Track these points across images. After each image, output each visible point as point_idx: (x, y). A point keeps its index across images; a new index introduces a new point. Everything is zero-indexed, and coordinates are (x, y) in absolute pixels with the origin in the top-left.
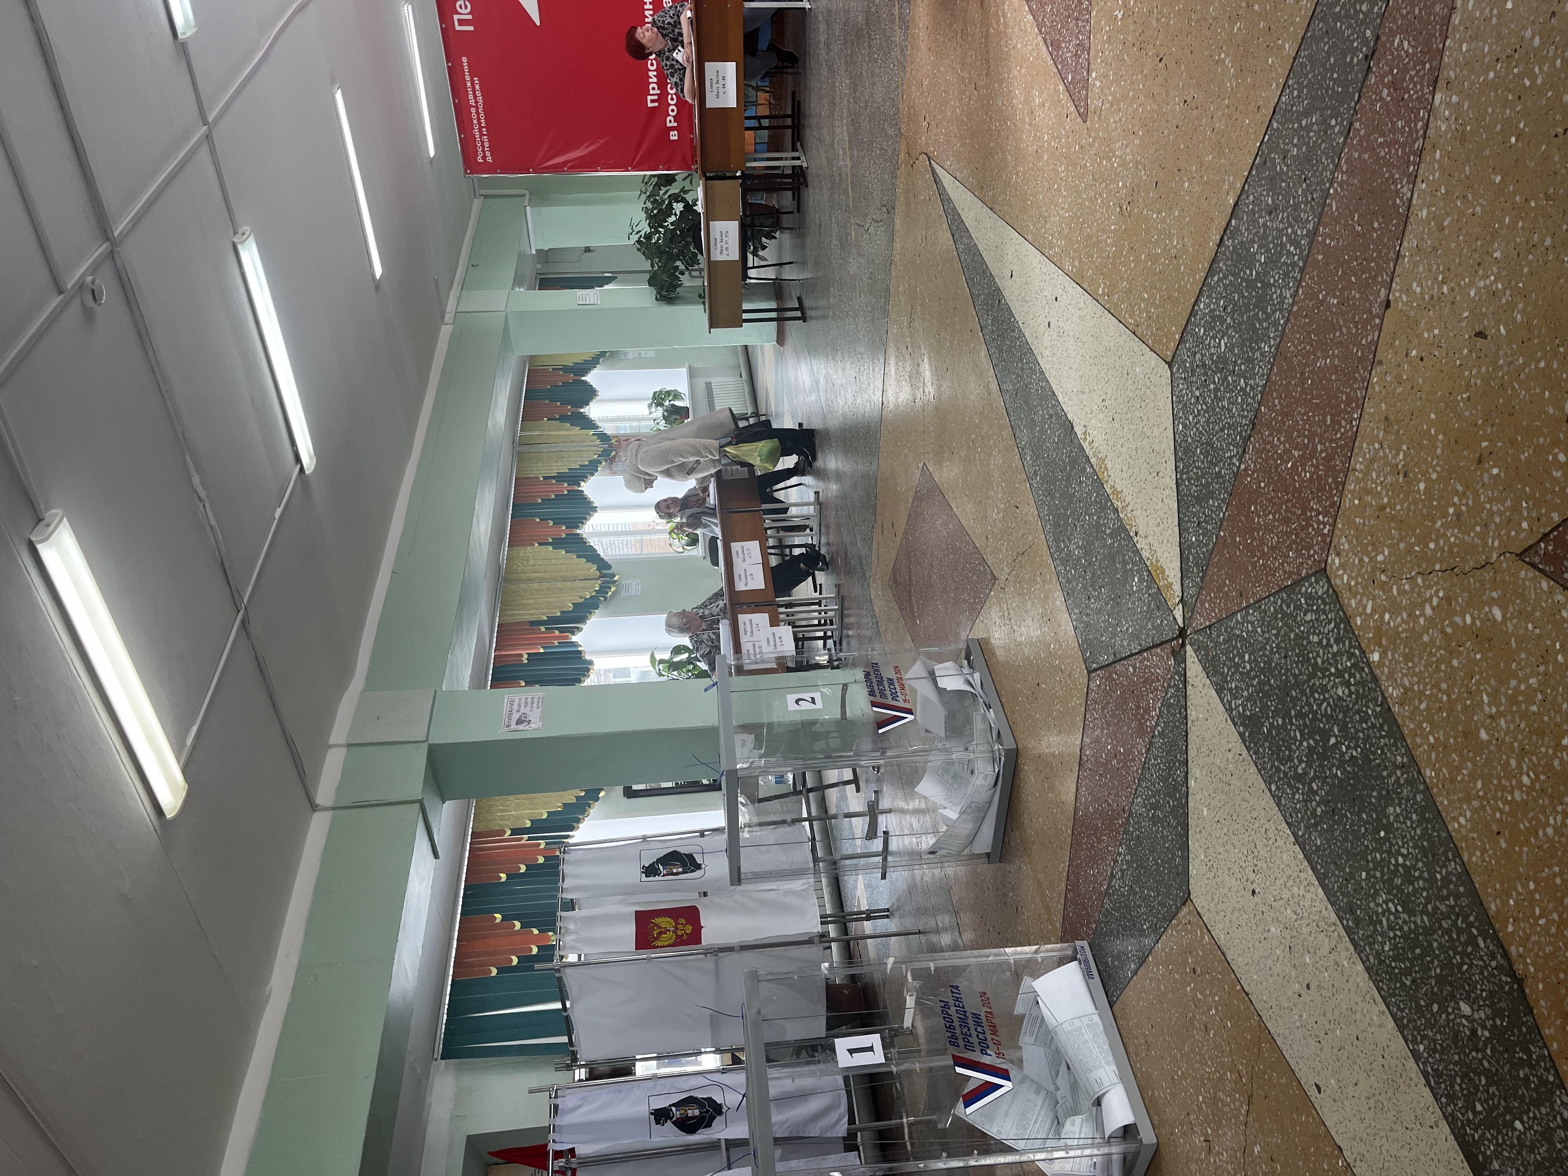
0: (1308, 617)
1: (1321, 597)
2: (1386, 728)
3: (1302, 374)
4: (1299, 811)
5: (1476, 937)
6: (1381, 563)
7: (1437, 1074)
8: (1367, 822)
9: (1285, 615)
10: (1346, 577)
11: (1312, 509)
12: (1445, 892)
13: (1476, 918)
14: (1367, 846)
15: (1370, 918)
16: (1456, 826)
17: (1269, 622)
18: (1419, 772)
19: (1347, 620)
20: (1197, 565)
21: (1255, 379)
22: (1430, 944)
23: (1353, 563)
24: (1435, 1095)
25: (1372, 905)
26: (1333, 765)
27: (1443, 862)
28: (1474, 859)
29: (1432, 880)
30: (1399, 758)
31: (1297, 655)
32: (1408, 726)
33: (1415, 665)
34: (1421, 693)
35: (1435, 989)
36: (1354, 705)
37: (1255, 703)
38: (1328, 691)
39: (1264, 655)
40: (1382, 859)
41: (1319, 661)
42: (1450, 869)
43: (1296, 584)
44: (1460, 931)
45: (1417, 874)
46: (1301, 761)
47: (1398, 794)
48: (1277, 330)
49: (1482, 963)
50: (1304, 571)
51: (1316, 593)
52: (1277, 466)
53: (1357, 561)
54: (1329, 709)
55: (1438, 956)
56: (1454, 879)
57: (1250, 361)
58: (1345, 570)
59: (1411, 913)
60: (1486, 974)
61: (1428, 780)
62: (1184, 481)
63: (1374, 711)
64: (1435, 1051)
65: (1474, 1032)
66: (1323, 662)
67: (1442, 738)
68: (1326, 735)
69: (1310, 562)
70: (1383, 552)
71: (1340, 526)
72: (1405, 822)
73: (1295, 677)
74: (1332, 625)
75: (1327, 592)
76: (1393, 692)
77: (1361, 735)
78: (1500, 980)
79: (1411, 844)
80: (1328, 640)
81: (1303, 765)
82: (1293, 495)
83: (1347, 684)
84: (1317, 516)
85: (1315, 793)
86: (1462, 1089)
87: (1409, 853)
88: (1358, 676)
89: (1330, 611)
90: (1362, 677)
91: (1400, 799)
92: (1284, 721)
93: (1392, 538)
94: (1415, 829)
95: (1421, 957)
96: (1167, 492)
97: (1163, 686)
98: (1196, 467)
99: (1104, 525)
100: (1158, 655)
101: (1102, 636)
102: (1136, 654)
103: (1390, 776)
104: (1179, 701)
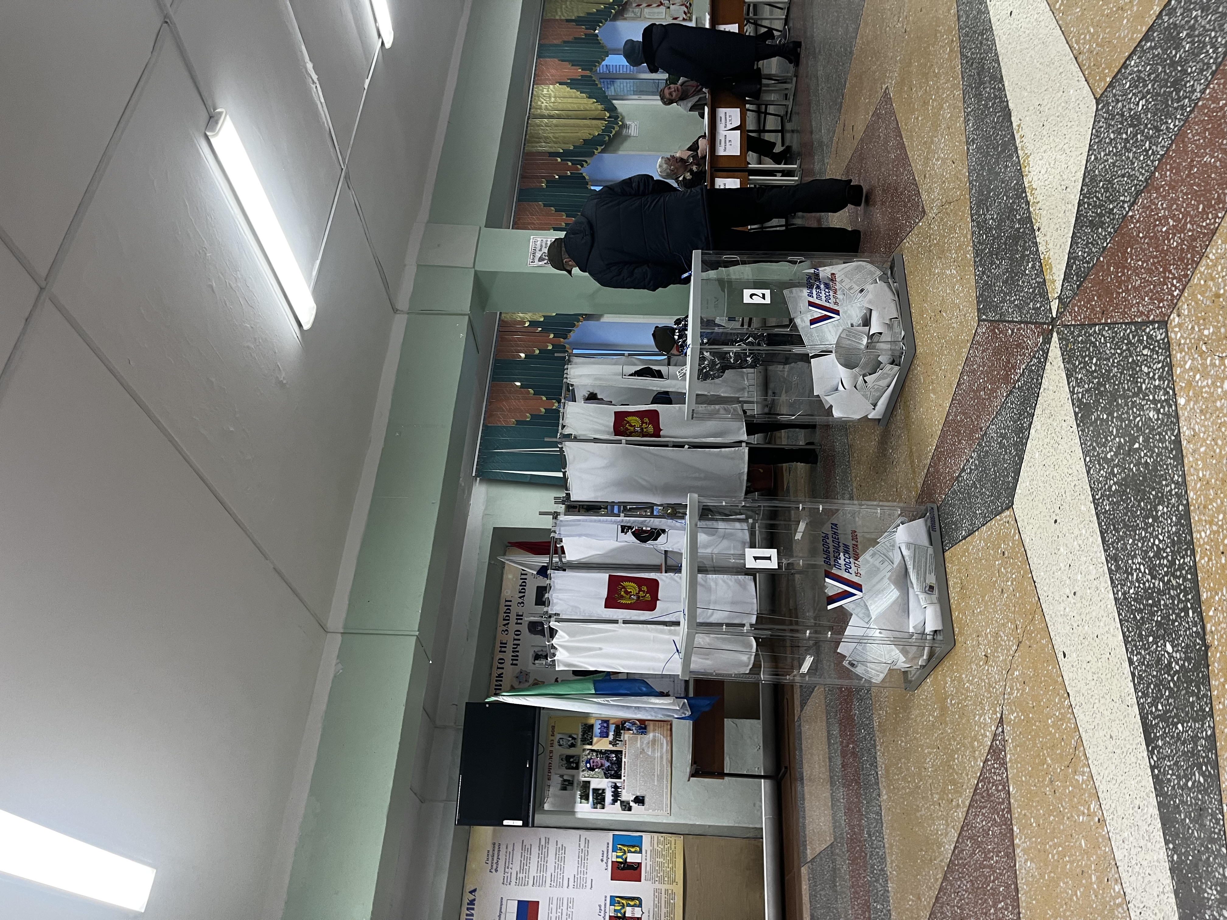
0: (1145, 352)
1: (1158, 341)
2: (1174, 452)
3: (1192, 160)
4: (1101, 482)
5: (1189, 609)
6: (1206, 336)
7: (1140, 677)
8: (1143, 509)
9: (1130, 342)
10: (1179, 335)
11: (1170, 272)
12: (1178, 573)
13: (1192, 597)
14: (1138, 525)
15: (1127, 569)
16: (1198, 536)
17: (1118, 342)
18: (1186, 492)
19: (1171, 366)
20: (1077, 274)
22: (1159, 601)
23: (1187, 327)
24: (1135, 689)
25: (1130, 562)
26: (1132, 462)
27: (1184, 555)
28: (1203, 561)
29: (1172, 563)
30: (1176, 476)
31: (1130, 375)
32: (1188, 458)
33: (1206, 419)
34: (1205, 440)
35: (1154, 629)
36: (1158, 427)
37: (1091, 396)
38: (1143, 410)
39: (1108, 365)
40: (1145, 537)
41: (1144, 387)
42: (1186, 560)
43: (1146, 323)
44: (1180, 601)
45: (1165, 555)
46: (1111, 450)
47: (1168, 500)
48: (1183, 114)
49: (1187, 626)
50: (1152, 317)
51: (1156, 337)
52: (1156, 226)
53: (1190, 327)
54: (1140, 423)
55: (1162, 610)
56: (1186, 568)
57: (1157, 129)
58: (1180, 329)
59: (1154, 577)
60: (1188, 633)
61: (1190, 500)
62: (1084, 203)
63: (1170, 437)
64: (1143, 664)
65: (1170, 663)
66: (1146, 388)
67: (1207, 476)
68: (1134, 440)
69: (1158, 312)
70: (1209, 329)
71: (1186, 295)
72: (1167, 520)
73: (1124, 390)
74: (1160, 365)
75: (1163, 340)
76: (1186, 432)
77: (1156, 450)
78: (1196, 640)
79: (1166, 535)
80: (1154, 374)
81: (1112, 453)
82: (1160, 254)
83: (1158, 412)
84: (1173, 279)
85: (1115, 476)
86: (1153, 692)
87: (1163, 540)
88: (1166, 409)
89: (1161, 355)
90: (1169, 411)
91: (1169, 504)
92: (1107, 418)
93: (1218, 322)
94: (1172, 527)
95: (1151, 606)
96: (1070, 206)
97: (1029, 355)
98: (1095, 196)
99: (1017, 210)
100: (1032, 330)
101: (995, 297)
102: (1016, 322)
103: (1167, 485)
104: (1038, 370)
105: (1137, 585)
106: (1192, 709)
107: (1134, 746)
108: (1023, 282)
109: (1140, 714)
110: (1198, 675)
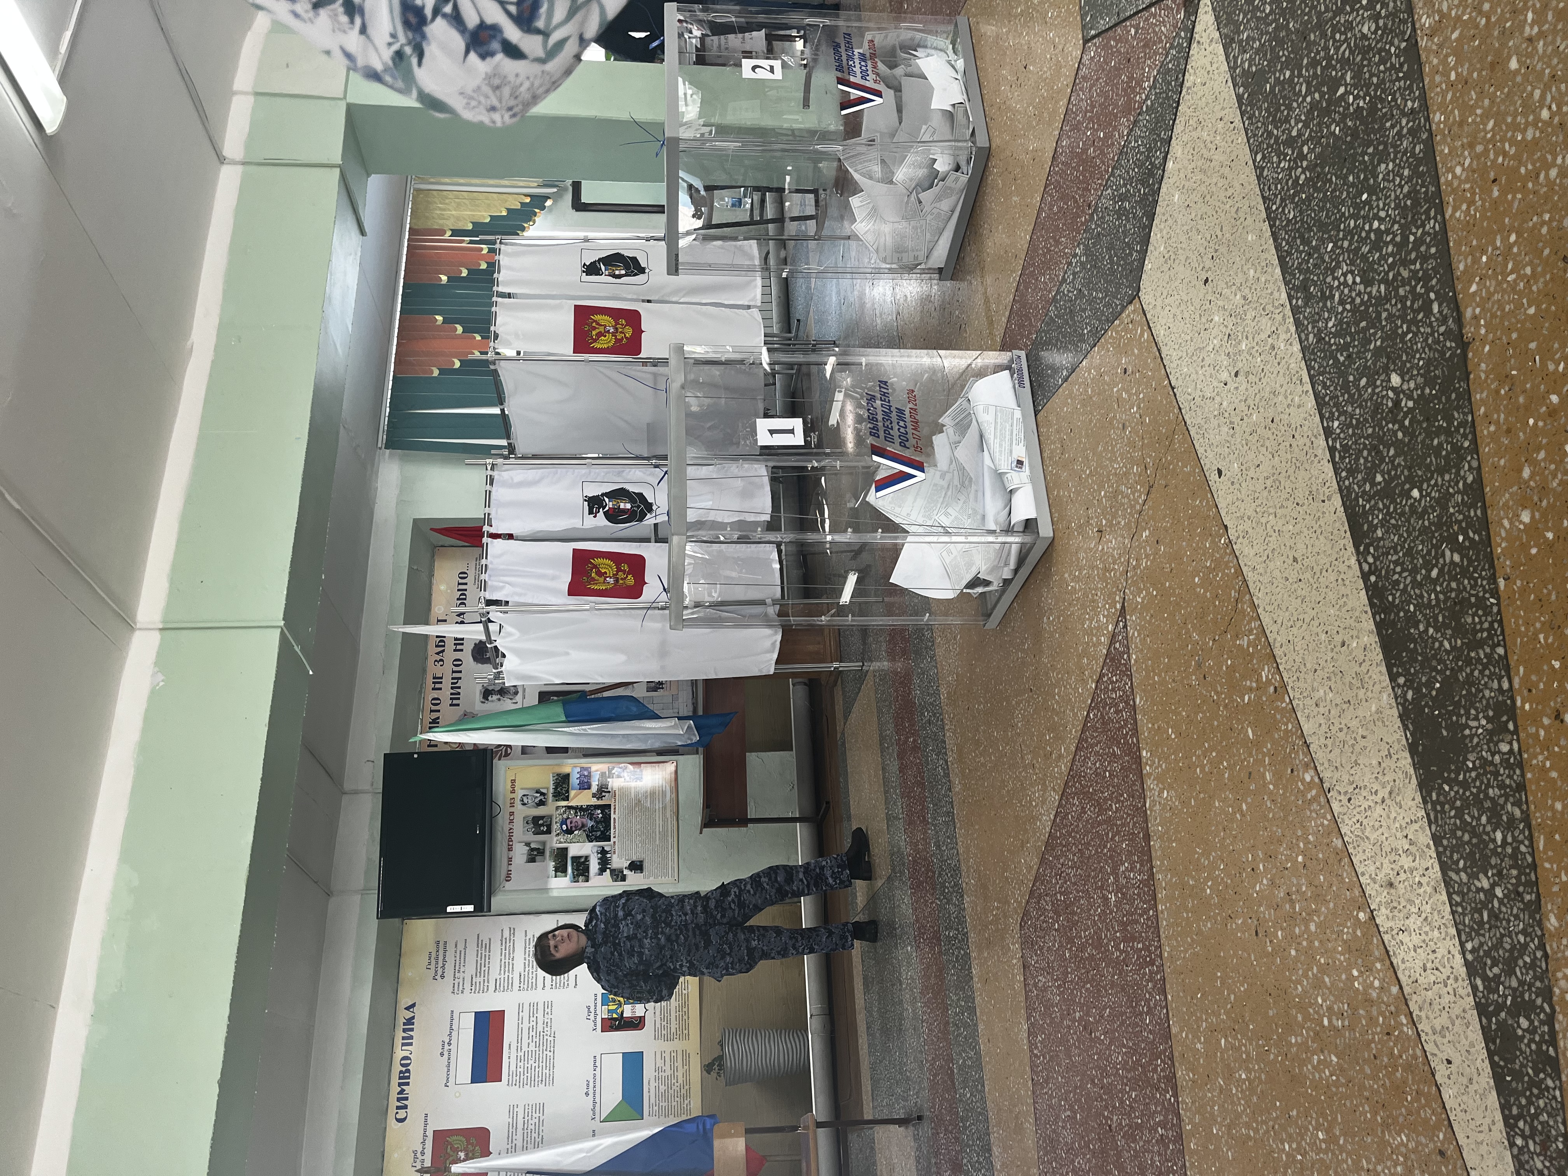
2: (1406, 67)
4: (1280, 181)
5: (1432, 301)
7: (1345, 448)
8: (1352, 185)
12: (1413, 256)
13: (1439, 281)
14: (1344, 213)
15: (1323, 294)
16: (1449, 177)
18: (1428, 118)
22: (1379, 315)
24: (1336, 470)
25: (1329, 279)
26: (1334, 121)
27: (1423, 222)
28: (1458, 214)
29: (1402, 244)
30: (1409, 103)
32: (1431, 63)
34: (1458, 18)
35: (1370, 363)
36: (1378, 42)
38: (1352, 29)
40: (1356, 227)
42: (1427, 228)
44: (1416, 297)
45: (1388, 239)
46: (1298, 121)
47: (1396, 147)
49: (1429, 330)
54: (1347, 52)
55: (1382, 328)
56: (1428, 240)
59: (1369, 283)
60: (1430, 341)
61: (1434, 127)
63: (1397, 48)
64: (1350, 426)
65: (1397, 403)
67: (1465, 73)
68: (1336, 84)
72: (1393, 181)
76: (1426, 23)
77: (1375, 80)
78: (1444, 346)
79: (1392, 205)
81: (1300, 125)
83: (1377, 17)
85: (1303, 157)
86: (1366, 462)
87: (1388, 215)
88: (1392, 5)
90: (1395, 7)
91: (1396, 153)
92: (1292, 74)
94: (1402, 187)
95: (1365, 330)
97: (1165, 49)
103: (1393, 126)
104: (1178, 64)
105: (1340, 309)
106: (1438, 455)
107: (1335, 556)
109: (1344, 504)
110: (1449, 398)
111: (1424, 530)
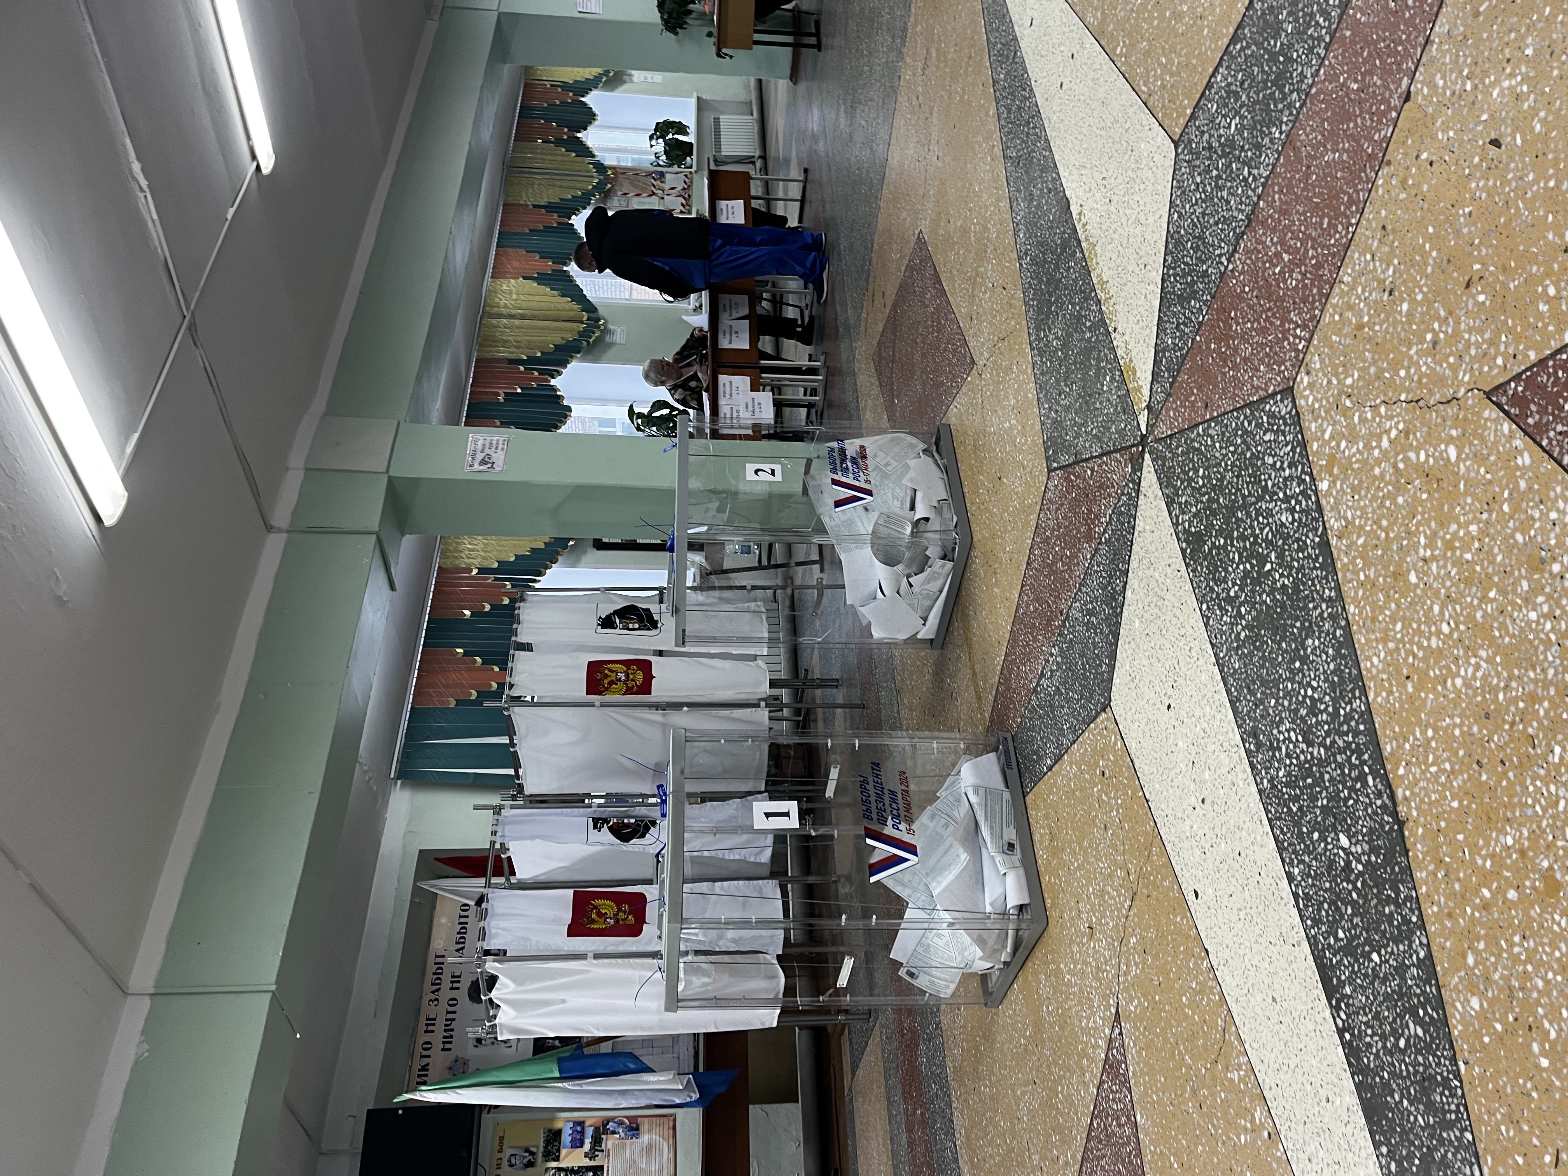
0: (1267, 438)
1: (1283, 418)
2: (1321, 560)
3: (1309, 167)
4: (1225, 633)
5: (1367, 775)
6: (1348, 387)
7: (1307, 897)
8: (1286, 651)
9: (1246, 432)
10: (1311, 398)
11: (1291, 321)
12: (1345, 728)
13: (1370, 756)
14: (1281, 675)
15: (1271, 744)
16: (1369, 665)
17: (1228, 438)
18: (1344, 608)
19: (1304, 444)
20: (1168, 369)
21: (1259, 168)
22: (1322, 776)
23: (1321, 384)
24: (1301, 917)
25: (1275, 732)
26: (1264, 591)
27: (1350, 699)
28: (1379, 699)
29: (1335, 714)
30: (1327, 591)
31: (1250, 476)
32: (1341, 560)
33: (1361, 498)
34: (1361, 527)
35: (1319, 819)
36: (1295, 532)
37: (1201, 520)
38: (1272, 516)
39: (1219, 472)
40: (1293, 689)
41: (1270, 484)
42: (1354, 706)
43: (1263, 400)
44: (1352, 767)
45: (1323, 707)
46: (1234, 584)
47: (1319, 627)
48: (1291, 114)
49: (1367, 801)
50: (1272, 388)
51: (1279, 412)
52: (1266, 269)
53: (1325, 382)
54: (1270, 535)
55: (1327, 788)
56: (1356, 717)
57: (1258, 147)
58: (1311, 391)
59: (1310, 744)
60: (1370, 811)
61: (1350, 617)
62: (1169, 276)
63: (1313, 541)
64: (1309, 875)
65: (1348, 863)
66: (1273, 486)
67: (1372, 576)
68: (1263, 560)
69: (1279, 379)
70: (1353, 376)
71: (1315, 342)
72: (1320, 656)
73: (1244, 497)
74: (1289, 448)
75: (1290, 413)
76: (1334, 524)
77: (1296, 564)
78: (1383, 819)
79: (1322, 677)
80: (1282, 463)
81: (1236, 588)
82: (1275, 304)
83: (1292, 511)
84: (1295, 329)
85: (1242, 617)
86: (1328, 915)
87: (1319, 686)
88: (1304, 503)
89: (1290, 432)
90: (1307, 506)
91: (1320, 632)
92: (1226, 542)
93: (1364, 361)
94: (1328, 664)
95: (1311, 786)
96: (1152, 287)
97: (1117, 493)
98: (1184, 263)
99: (1085, 317)
100: (1117, 461)
101: (1067, 434)
102: (1096, 457)
103: (1315, 608)
104: (1129, 510)
105: (1288, 762)
106: (1391, 924)
107: (1310, 1005)
108: (1101, 403)
109: (1313, 953)
110: (1393, 870)
111: (1387, 997)
